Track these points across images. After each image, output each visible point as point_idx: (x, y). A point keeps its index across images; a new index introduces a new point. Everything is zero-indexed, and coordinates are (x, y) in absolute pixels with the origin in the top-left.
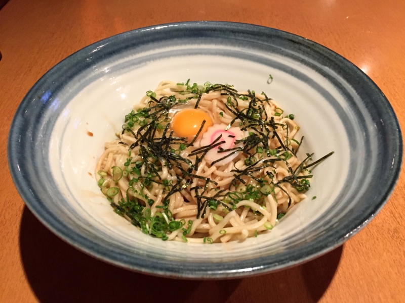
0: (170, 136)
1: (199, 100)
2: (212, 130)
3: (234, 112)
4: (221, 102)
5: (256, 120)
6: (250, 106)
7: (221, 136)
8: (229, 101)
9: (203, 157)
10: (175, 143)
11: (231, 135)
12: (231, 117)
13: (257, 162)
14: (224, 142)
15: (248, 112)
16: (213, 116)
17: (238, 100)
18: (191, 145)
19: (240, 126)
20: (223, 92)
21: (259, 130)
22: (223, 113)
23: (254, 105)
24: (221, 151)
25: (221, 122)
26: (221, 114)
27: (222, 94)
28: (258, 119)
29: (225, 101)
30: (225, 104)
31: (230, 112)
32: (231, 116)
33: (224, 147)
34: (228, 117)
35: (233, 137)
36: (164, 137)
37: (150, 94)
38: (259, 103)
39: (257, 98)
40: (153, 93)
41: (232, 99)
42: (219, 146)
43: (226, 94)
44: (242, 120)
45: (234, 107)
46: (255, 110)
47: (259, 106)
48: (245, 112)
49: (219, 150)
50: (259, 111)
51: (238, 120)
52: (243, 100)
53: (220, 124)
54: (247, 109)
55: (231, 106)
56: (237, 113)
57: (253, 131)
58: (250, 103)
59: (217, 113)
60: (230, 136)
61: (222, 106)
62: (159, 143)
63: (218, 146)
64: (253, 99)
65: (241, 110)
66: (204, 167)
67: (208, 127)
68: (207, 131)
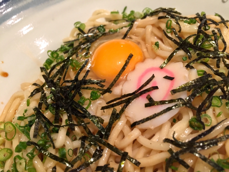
0: (84, 77)
1: (131, 28)
2: (141, 68)
3: (175, 42)
4: (159, 28)
5: (209, 51)
6: (199, 31)
7: (153, 76)
8: (168, 26)
9: (122, 111)
10: (87, 88)
11: (169, 75)
12: (170, 48)
13: (213, 128)
14: (156, 88)
15: (196, 40)
16: (147, 48)
17: (182, 24)
18: (109, 90)
19: (183, 61)
20: (161, 14)
21: (212, 67)
22: (160, 42)
23: (206, 30)
24: (151, 103)
25: (155, 56)
26: (157, 44)
27: (160, 18)
28: (212, 49)
29: (163, 26)
30: (164, 31)
31: (170, 41)
32: (171, 46)
33: (156, 96)
34: (167, 49)
35: (171, 79)
36: (76, 79)
37: (78, 26)
38: (212, 27)
39: (210, 20)
40: (82, 25)
41: (174, 22)
42: (148, 93)
43: (165, 17)
44: (187, 51)
45: (175, 34)
46: (207, 36)
47: (213, 31)
48: (191, 40)
49: (147, 102)
50: (213, 38)
51: (181, 53)
52: (189, 23)
53: (154, 58)
54: (195, 36)
55: (171, 33)
56: (179, 41)
57: (204, 68)
58: (200, 27)
59: (152, 43)
60: (166, 78)
61: (160, 34)
62: (69, 87)
63: (145, 95)
64: (203, 21)
65: (186, 37)
66: (123, 128)
67: (137, 63)
68: (134, 69)
